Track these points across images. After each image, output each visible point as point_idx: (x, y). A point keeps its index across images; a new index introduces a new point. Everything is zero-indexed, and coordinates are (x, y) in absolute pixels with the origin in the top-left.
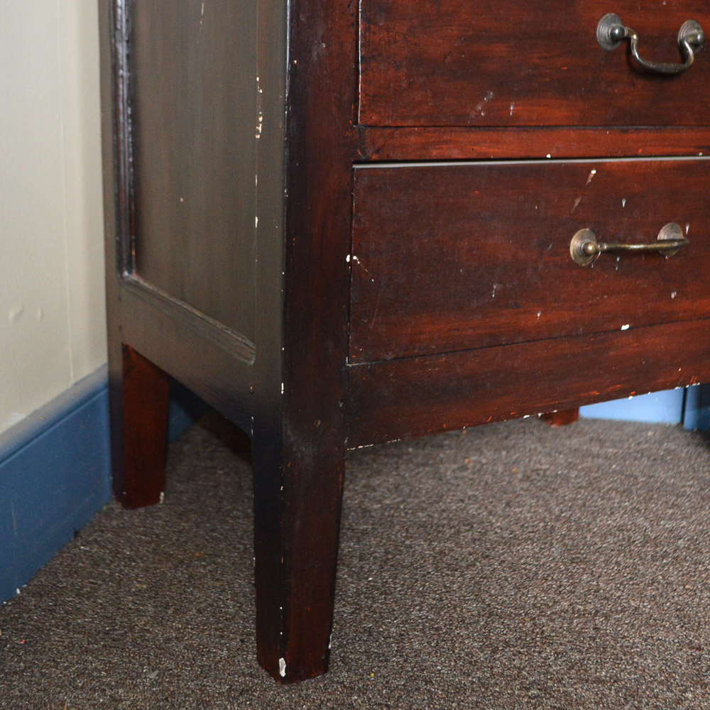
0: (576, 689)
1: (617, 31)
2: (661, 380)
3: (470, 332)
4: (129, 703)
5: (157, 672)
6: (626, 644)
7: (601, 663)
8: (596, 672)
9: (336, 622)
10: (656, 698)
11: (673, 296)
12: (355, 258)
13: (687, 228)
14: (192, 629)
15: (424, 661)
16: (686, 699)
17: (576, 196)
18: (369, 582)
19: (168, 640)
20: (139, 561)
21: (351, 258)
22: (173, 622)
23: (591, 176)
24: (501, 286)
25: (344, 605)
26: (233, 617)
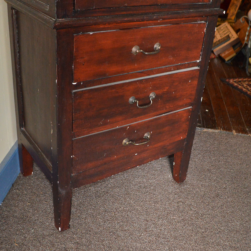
0: (120, 233)
1: (133, 101)
2: (145, 162)
3: (100, 163)
4: (28, 238)
5: (34, 229)
6: (133, 220)
7: (126, 226)
8: (125, 228)
9: (72, 214)
10: (136, 235)
11: (148, 146)
12: (73, 156)
13: (151, 132)
14: (41, 217)
15: (90, 225)
16: (142, 235)
17: (124, 133)
18: (80, 201)
19: (35, 220)
20: (28, 195)
21: (72, 156)
22: (36, 215)
23: (128, 128)
24: (106, 154)
25: (74, 209)
26: (50, 213)
